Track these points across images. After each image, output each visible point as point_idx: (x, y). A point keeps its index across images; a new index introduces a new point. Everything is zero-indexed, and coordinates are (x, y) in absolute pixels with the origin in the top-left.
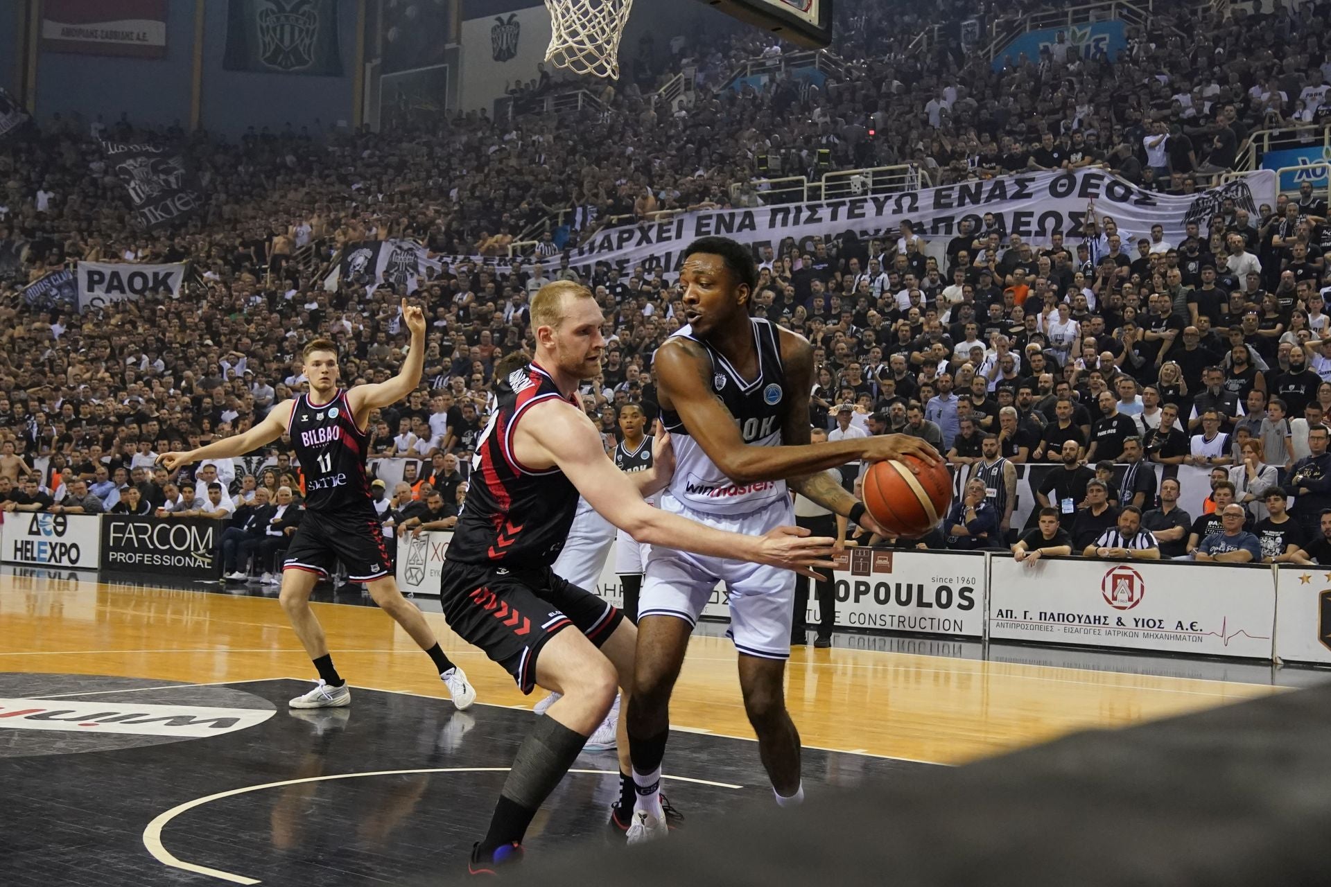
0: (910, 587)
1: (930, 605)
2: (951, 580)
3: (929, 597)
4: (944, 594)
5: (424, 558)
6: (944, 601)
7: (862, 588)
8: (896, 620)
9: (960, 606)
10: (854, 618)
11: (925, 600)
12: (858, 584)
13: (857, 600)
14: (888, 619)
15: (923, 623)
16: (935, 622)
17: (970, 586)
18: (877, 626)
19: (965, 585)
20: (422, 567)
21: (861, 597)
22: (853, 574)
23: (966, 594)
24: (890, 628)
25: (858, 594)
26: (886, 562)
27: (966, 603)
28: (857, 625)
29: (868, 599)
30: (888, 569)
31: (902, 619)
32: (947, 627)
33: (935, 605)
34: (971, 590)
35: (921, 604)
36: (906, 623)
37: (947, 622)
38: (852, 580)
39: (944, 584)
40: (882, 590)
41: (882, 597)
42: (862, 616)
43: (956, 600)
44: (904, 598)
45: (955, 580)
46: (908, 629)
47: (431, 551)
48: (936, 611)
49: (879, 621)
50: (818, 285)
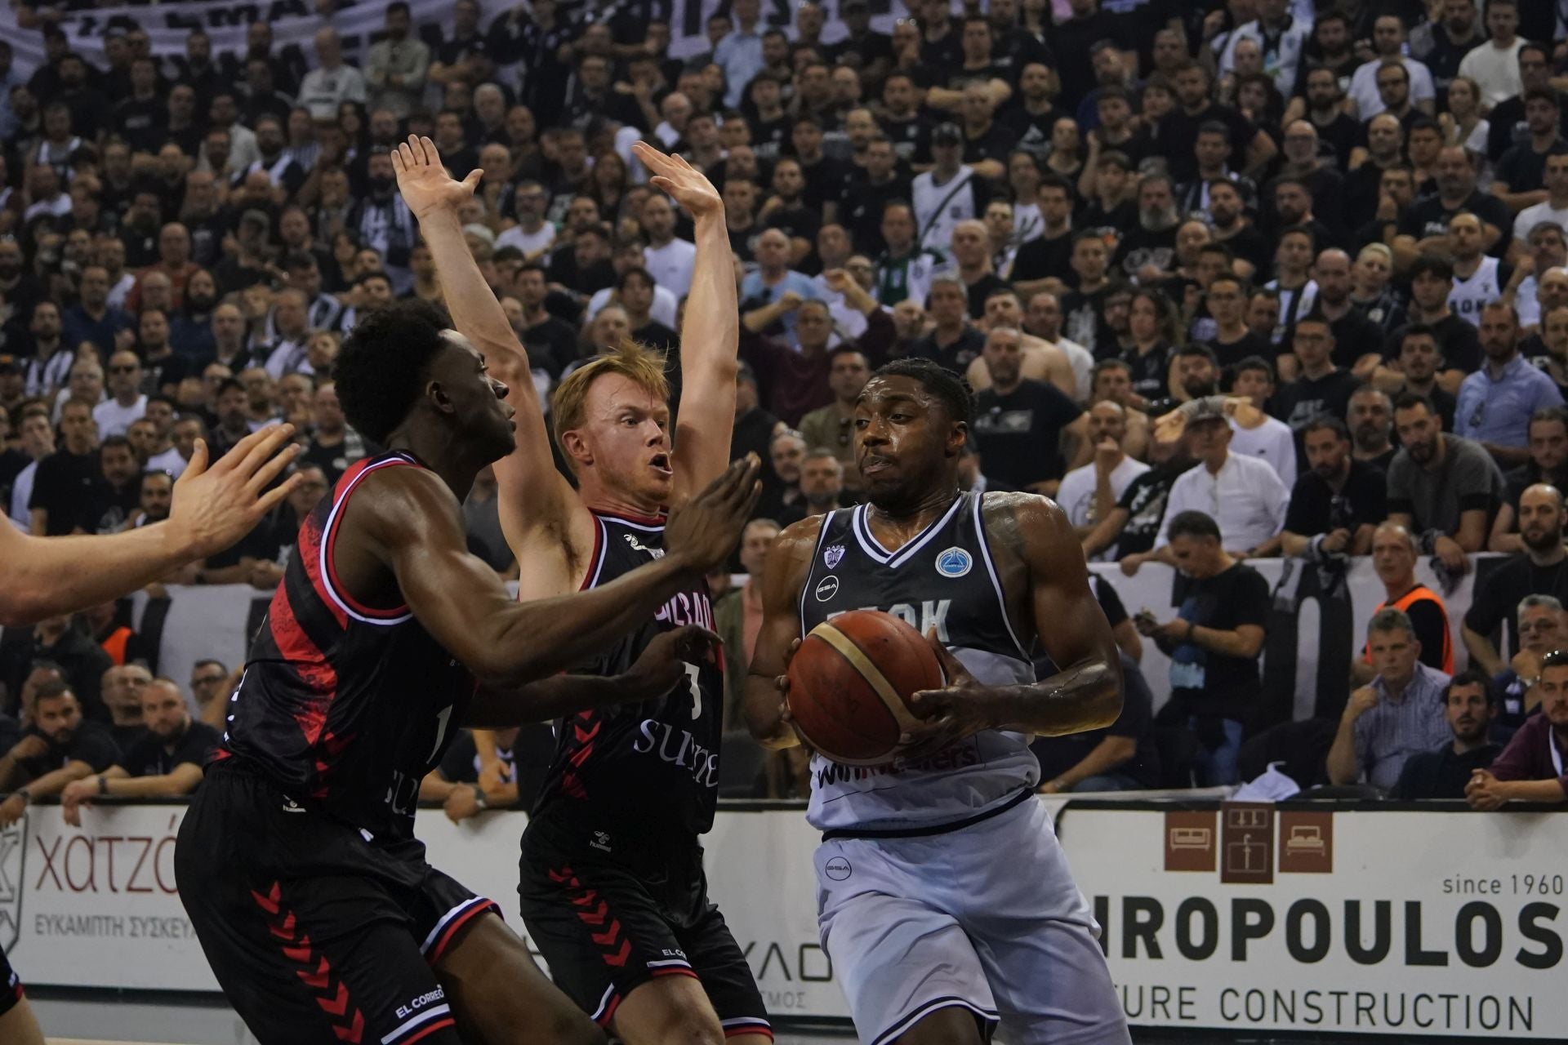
0: (1383, 909)
1: (1440, 959)
2: (1496, 886)
3: (1438, 934)
4: (1479, 925)
5: (15, 882)
6: (1479, 944)
7: (1253, 919)
8: (1348, 1003)
9: (1525, 958)
10: (1234, 1005)
11: (1427, 945)
12: (1241, 907)
13: (1239, 954)
14: (1327, 1003)
15: (1425, 1011)
16: (1458, 1006)
17: (1550, 899)
18: (1300, 1025)
19: (1536, 897)
20: (11, 909)
21: (1252, 944)
22: (1227, 878)
23: (1541, 922)
24: (1333, 1027)
25: (1242, 935)
26: (1315, 842)
27: (1539, 948)
28: (1243, 1023)
29: (1270, 949)
30: (1320, 862)
31: (1365, 1002)
32: (1490, 1019)
33: (1454, 957)
34: (1551, 911)
35: (1416, 956)
36: (1378, 1012)
37: (1489, 1006)
38: (1222, 894)
39: (1477, 897)
40: (1308, 922)
41: (1308, 940)
42: (1255, 999)
43: (1514, 940)
44: (1368, 941)
45: (1506, 884)
46: (1382, 1028)
47: (36, 860)
48: (1457, 975)
49: (1302, 1011)
50: (1115, 60)
